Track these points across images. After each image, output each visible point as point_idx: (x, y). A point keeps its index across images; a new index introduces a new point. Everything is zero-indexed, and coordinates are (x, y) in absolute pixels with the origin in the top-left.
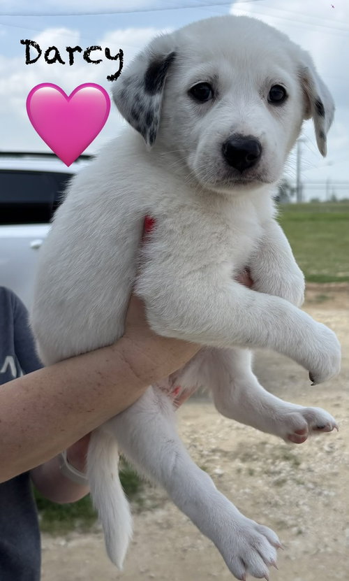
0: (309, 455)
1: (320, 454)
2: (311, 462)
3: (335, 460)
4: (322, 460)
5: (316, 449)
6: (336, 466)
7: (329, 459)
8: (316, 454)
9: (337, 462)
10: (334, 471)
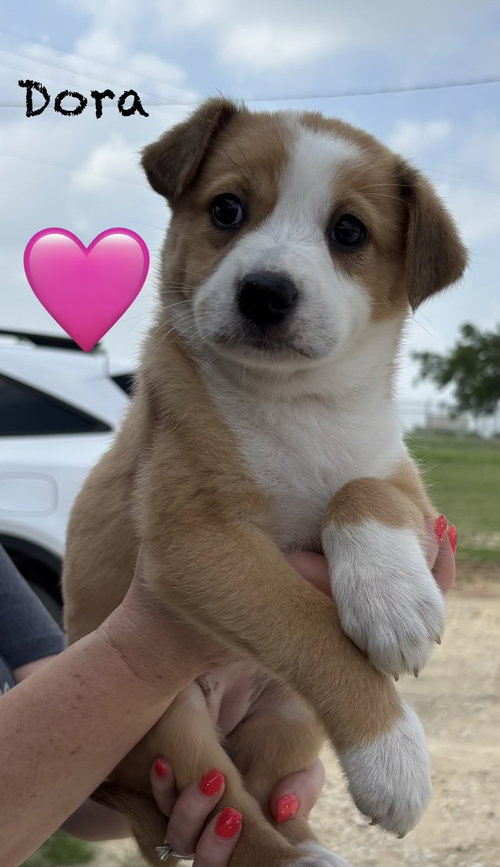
0: (329, 832)
1: (348, 830)
2: (333, 843)
3: (373, 840)
4: (349, 839)
5: (341, 821)
6: (373, 850)
7: (363, 837)
8: (342, 829)
9: (374, 843)
10: (371, 857)
